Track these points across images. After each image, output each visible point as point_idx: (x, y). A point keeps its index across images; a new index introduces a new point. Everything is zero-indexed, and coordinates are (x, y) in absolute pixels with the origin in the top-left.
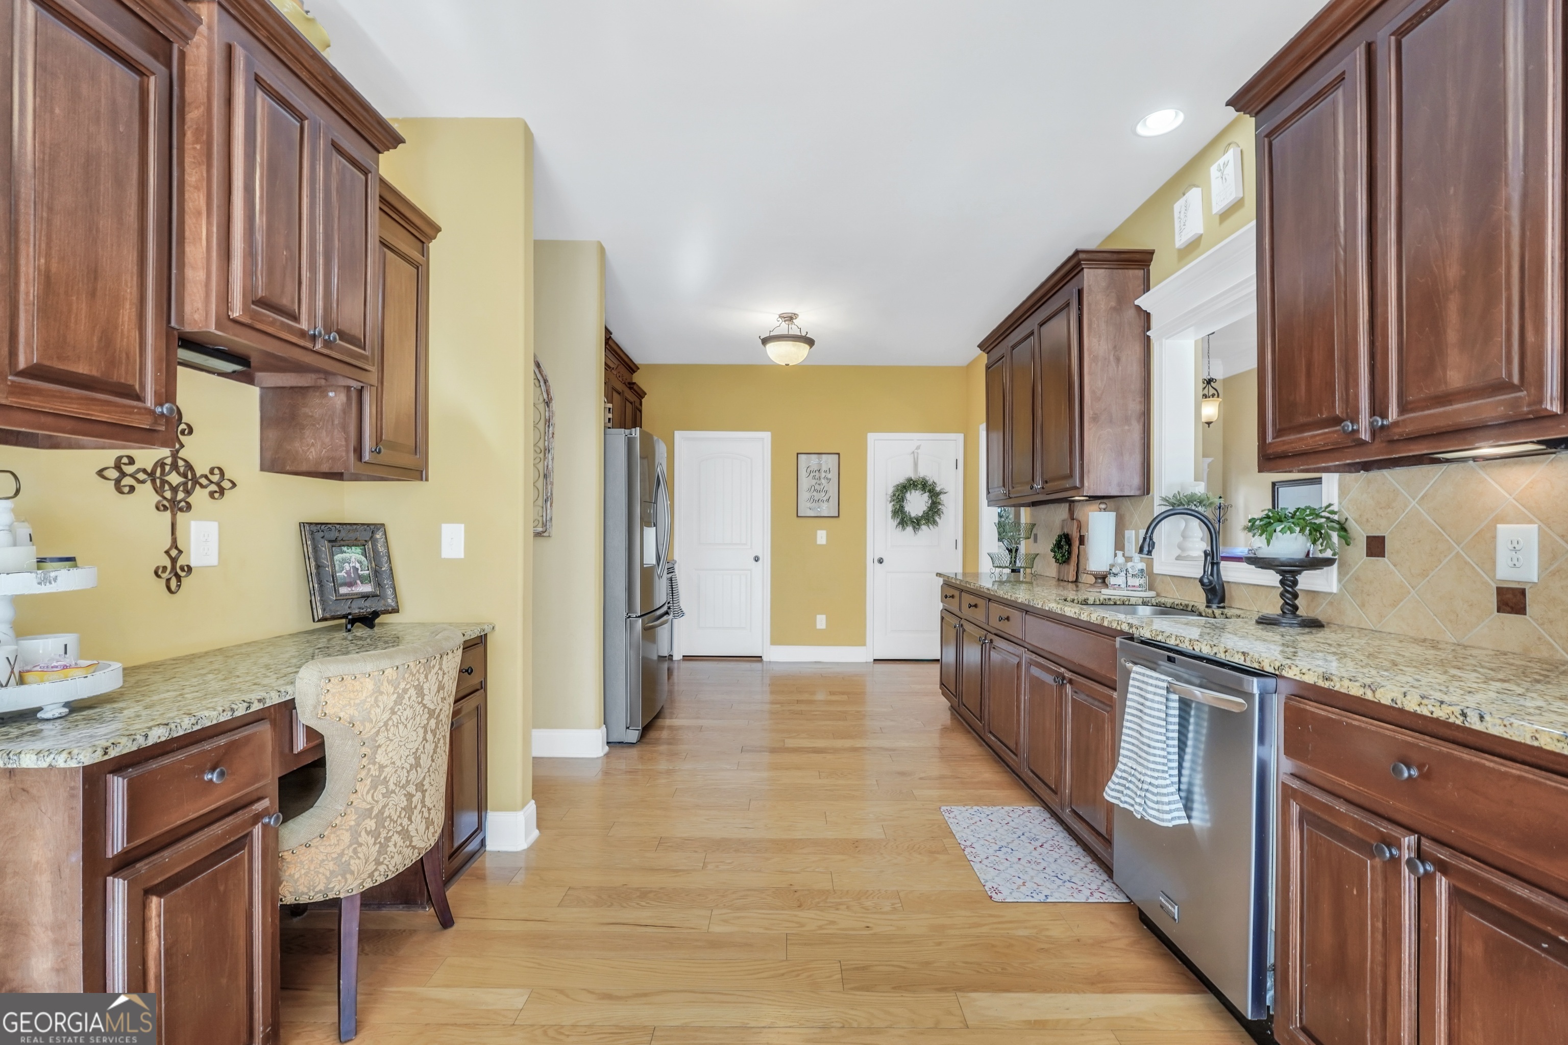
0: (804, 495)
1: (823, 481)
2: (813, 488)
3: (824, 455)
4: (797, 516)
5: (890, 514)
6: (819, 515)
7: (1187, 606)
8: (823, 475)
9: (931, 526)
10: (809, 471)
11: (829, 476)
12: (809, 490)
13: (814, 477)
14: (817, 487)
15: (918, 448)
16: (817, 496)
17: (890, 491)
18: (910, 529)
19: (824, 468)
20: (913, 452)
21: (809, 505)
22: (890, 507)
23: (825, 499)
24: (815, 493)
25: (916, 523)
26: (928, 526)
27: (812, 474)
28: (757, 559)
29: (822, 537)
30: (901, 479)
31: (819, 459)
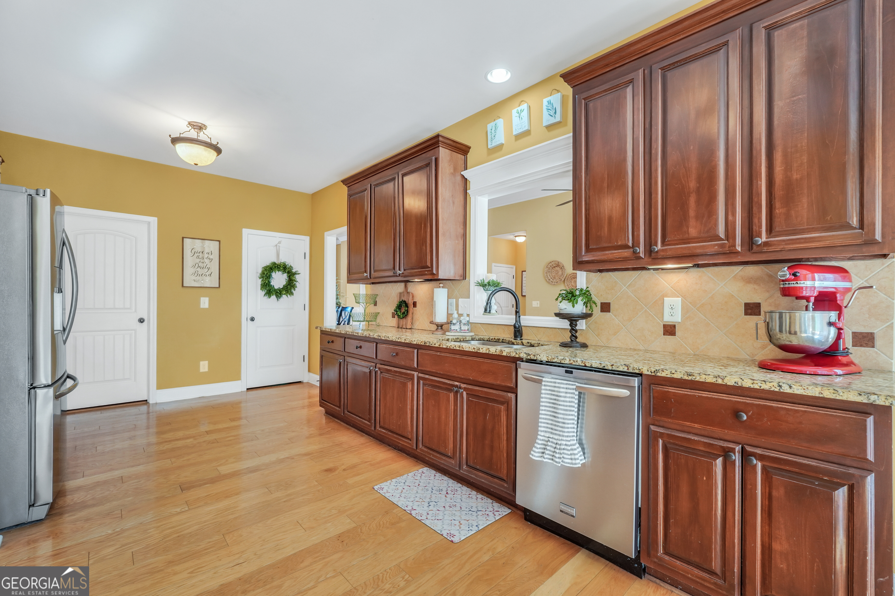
0: (189, 271)
1: (206, 260)
2: (197, 265)
3: (206, 241)
4: (183, 286)
5: (259, 287)
6: (202, 286)
7: (499, 339)
8: (206, 256)
9: (289, 296)
10: (193, 251)
11: (211, 257)
12: (194, 266)
13: (198, 257)
14: (200, 264)
15: (280, 243)
16: (200, 271)
17: (260, 271)
18: (274, 297)
19: (207, 250)
20: (276, 245)
21: (194, 278)
22: (259, 282)
23: (207, 273)
24: (199, 269)
25: (279, 293)
26: (287, 296)
27: (196, 255)
28: (141, 321)
29: (205, 303)
30: (267, 262)
31: (202, 243)
